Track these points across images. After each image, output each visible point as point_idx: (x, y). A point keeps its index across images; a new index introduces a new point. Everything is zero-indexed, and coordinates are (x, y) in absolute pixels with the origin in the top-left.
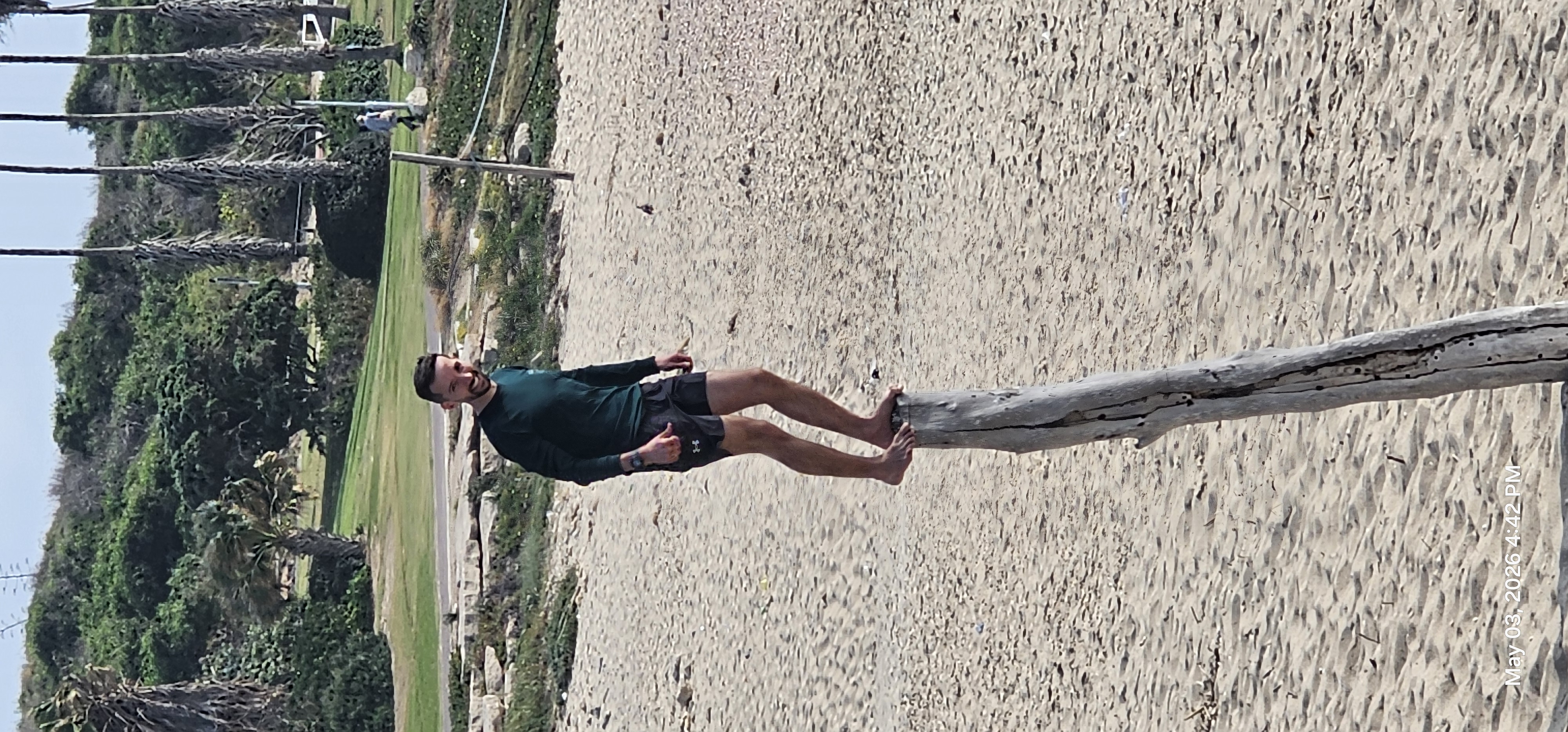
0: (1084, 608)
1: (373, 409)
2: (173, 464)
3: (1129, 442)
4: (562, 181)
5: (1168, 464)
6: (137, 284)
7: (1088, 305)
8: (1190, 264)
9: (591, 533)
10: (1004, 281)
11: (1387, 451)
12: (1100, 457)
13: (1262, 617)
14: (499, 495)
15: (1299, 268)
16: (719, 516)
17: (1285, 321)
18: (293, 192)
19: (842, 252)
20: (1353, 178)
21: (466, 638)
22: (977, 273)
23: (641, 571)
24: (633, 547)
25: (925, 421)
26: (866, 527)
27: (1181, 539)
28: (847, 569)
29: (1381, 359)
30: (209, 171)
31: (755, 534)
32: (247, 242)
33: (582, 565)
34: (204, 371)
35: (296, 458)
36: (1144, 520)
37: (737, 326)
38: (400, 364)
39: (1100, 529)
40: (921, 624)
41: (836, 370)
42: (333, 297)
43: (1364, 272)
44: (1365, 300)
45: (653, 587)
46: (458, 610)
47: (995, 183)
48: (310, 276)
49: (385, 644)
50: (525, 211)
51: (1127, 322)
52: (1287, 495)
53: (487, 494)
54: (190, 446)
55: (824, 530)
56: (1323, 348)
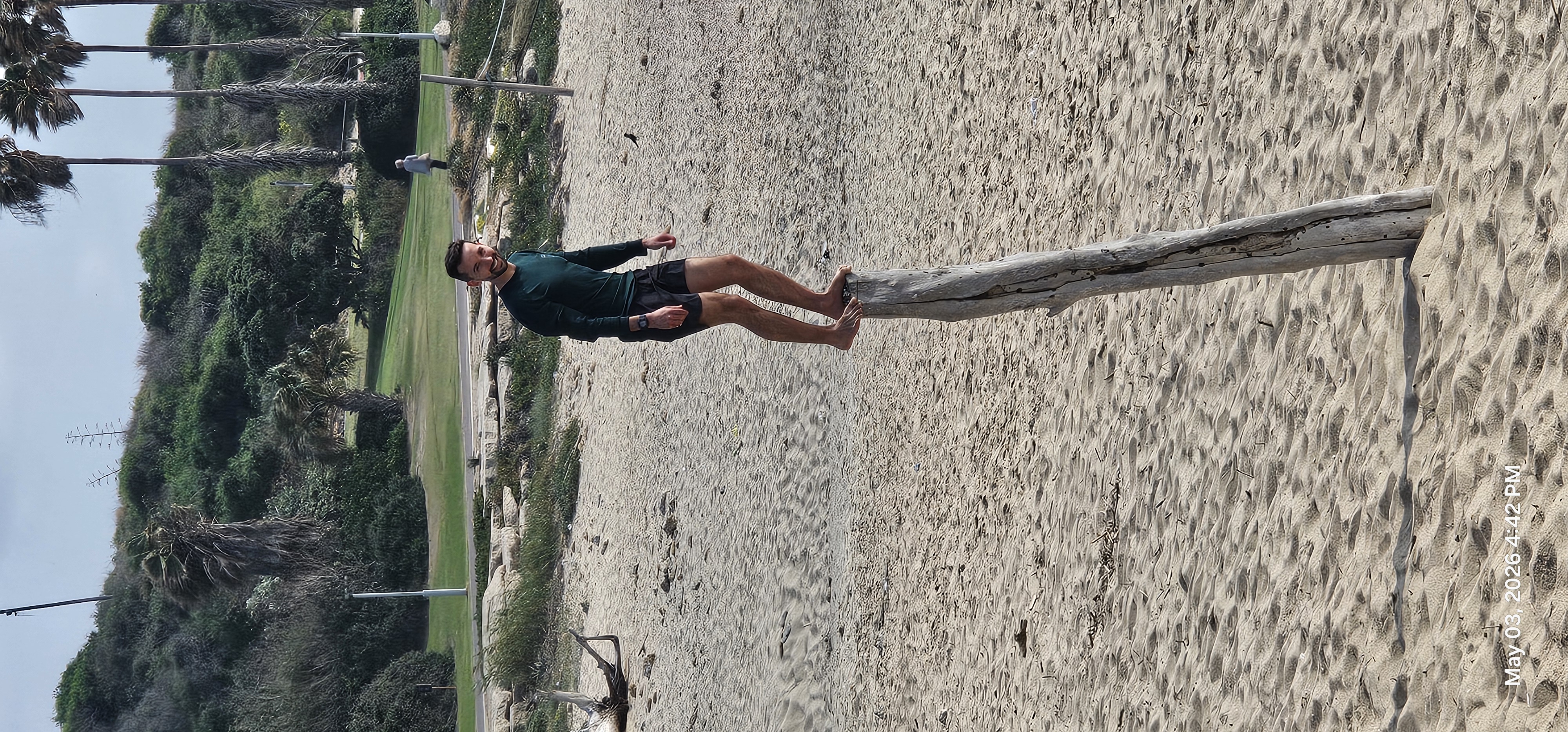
0: (1004, 449)
1: (408, 288)
2: (241, 336)
3: (1042, 311)
4: (564, 97)
5: (1074, 329)
6: (210, 188)
7: (1005, 196)
8: (1090, 160)
9: (590, 389)
10: (933, 175)
11: (1258, 317)
12: (1017, 323)
13: (1154, 456)
14: (514, 359)
15: (1182, 164)
16: (697, 375)
17: (1171, 207)
18: (339, 108)
19: (797, 153)
20: (1227, 88)
21: (487, 480)
22: (911, 169)
23: (632, 422)
24: (625, 402)
25: (871, 295)
26: (820, 382)
27: (1086, 392)
28: (804, 418)
29: (1253, 240)
30: (269, 92)
31: (727, 389)
32: (302, 151)
33: (583, 417)
34: (266, 260)
35: (344, 331)
36: (1054, 375)
37: (711, 216)
38: (431, 251)
39: (1017, 383)
40: (867, 463)
41: (793, 252)
42: (374, 196)
43: (1236, 166)
44: (1238, 191)
45: (643, 434)
46: (480, 455)
47: (924, 96)
48: (354, 178)
49: (419, 485)
50: (533, 123)
51: (1038, 209)
52: (1175, 354)
53: (502, 358)
54: (256, 322)
55: (785, 387)
56: (1204, 231)
